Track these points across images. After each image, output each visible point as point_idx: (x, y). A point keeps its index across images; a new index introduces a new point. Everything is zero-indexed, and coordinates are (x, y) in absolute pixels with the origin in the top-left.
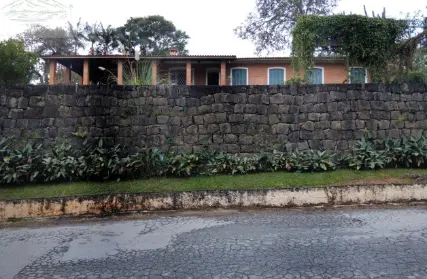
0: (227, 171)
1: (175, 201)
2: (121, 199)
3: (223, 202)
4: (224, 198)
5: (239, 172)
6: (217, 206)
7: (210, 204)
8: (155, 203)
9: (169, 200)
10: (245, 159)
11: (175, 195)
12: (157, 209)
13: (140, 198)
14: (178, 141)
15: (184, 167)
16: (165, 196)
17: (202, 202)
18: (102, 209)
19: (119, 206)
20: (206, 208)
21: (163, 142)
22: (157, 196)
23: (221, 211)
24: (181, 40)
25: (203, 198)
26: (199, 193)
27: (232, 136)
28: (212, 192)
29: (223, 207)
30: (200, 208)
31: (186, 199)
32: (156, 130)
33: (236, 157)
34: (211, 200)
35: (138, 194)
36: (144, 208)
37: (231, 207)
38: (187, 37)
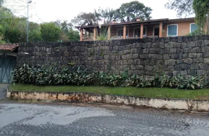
0: (134, 85)
1: (102, 99)
2: (79, 95)
3: (126, 102)
4: (126, 100)
5: (141, 86)
6: (122, 104)
7: (119, 102)
8: (94, 99)
9: (100, 98)
10: (146, 79)
11: (103, 96)
12: (94, 102)
13: (87, 96)
14: (112, 68)
15: (112, 81)
16: (98, 96)
17: (115, 101)
18: (72, 99)
19: (78, 98)
20: (117, 104)
21: (106, 68)
22: (95, 95)
23: (124, 107)
24: (148, 12)
25: (116, 99)
26: (114, 96)
27: (141, 66)
28: (120, 96)
29: (126, 105)
30: (114, 104)
31: (107, 98)
32: (103, 62)
33: (141, 78)
34: (120, 100)
35: (86, 94)
36: (89, 100)
37: (131, 105)
38: (151, 10)
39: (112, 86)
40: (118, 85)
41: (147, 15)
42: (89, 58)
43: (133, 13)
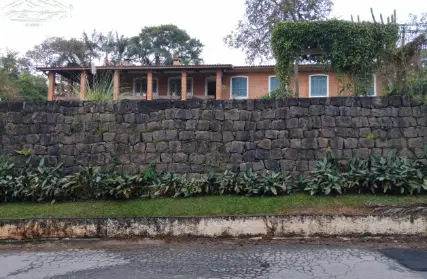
0: (169, 194)
1: (99, 229)
2: (43, 225)
3: (152, 231)
4: (152, 226)
5: (182, 195)
6: (144, 235)
7: (137, 232)
8: (78, 230)
9: (93, 228)
10: (193, 180)
11: (100, 222)
12: (79, 237)
13: (62, 224)
14: (123, 159)
15: (122, 189)
16: (88, 223)
17: (128, 230)
18: (24, 234)
19: (41, 232)
20: (132, 237)
21: (107, 161)
22: (81, 223)
23: (148, 241)
24: (195, 49)
25: (129, 226)
26: (125, 221)
27: (182, 155)
28: (138, 219)
29: (151, 237)
30: (126, 237)
31: (110, 226)
32: (101, 148)
33: (183, 179)
34: (138, 228)
35: (60, 220)
36: (66, 235)
37: (160, 237)
38: (201, 45)
39: (121, 199)
40: (134, 196)
41: (195, 55)
42: (68, 140)
43: (167, 48)
